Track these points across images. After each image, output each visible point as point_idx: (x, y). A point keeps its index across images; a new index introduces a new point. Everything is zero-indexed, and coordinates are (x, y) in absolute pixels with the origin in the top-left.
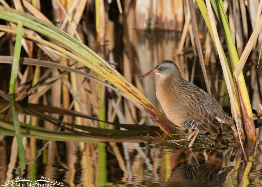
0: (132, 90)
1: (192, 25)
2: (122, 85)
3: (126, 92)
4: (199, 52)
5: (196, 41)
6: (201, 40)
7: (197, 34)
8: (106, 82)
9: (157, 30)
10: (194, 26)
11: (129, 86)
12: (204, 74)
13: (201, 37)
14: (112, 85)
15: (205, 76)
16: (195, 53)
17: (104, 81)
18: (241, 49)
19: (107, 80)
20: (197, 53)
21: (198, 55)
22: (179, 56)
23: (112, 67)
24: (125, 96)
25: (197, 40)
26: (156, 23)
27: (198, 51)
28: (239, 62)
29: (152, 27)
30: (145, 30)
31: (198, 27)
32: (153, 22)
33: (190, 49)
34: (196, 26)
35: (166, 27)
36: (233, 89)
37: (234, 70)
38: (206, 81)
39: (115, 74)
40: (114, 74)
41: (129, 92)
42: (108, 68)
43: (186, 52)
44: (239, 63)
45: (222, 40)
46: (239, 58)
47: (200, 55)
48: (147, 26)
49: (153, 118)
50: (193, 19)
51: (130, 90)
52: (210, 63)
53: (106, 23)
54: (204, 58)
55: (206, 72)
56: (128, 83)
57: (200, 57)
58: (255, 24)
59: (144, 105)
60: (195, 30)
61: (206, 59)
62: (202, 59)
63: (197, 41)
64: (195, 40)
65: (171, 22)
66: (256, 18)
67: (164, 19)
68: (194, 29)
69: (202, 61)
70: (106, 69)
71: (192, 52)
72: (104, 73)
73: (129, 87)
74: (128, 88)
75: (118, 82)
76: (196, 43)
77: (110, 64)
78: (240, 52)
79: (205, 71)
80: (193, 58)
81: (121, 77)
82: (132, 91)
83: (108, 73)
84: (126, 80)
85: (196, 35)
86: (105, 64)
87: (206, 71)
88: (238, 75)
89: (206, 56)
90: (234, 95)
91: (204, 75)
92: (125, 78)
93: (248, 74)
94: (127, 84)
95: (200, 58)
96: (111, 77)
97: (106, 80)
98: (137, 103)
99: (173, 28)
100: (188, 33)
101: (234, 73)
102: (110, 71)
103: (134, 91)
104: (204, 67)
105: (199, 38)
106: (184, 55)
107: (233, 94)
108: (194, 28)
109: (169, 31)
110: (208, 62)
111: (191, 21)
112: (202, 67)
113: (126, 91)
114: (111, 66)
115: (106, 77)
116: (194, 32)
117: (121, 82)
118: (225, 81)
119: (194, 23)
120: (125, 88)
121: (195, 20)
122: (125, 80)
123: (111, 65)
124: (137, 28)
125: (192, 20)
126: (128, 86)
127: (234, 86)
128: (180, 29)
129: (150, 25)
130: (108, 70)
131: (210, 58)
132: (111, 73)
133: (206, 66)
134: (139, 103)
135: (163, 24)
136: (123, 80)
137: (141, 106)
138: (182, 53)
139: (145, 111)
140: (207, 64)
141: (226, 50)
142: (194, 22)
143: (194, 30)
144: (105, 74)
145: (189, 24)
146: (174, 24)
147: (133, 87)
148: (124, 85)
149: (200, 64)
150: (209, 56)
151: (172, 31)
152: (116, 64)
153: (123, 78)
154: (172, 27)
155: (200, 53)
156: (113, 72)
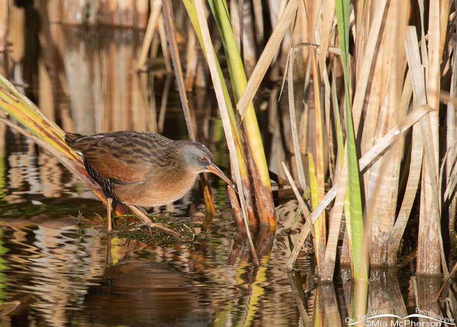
0: (54, 133)
1: (164, 17)
2: (36, 124)
3: (43, 137)
4: (175, 68)
5: (170, 46)
6: (179, 44)
7: (173, 34)
8: (8, 117)
9: (100, 26)
10: (168, 20)
11: (49, 125)
12: (183, 107)
13: (179, 39)
14: (20, 125)
15: (186, 110)
16: (169, 69)
17: (3, 116)
18: (252, 63)
19: (10, 114)
20: (173, 68)
21: (174, 73)
22: (139, 72)
23: (19, 92)
24: (41, 143)
25: (172, 44)
26: (100, 12)
27: (174, 65)
28: (246, 86)
29: (92, 19)
30: (78, 26)
31: (175, 21)
32: (93, 12)
33: (159, 61)
34: (171, 20)
35: (116, 21)
36: (235, 134)
37: (238, 101)
38: (186, 119)
39: (24, 104)
40: (22, 103)
41: (49, 136)
42: (11, 93)
43: (152, 67)
44: (247, 89)
45: (218, 46)
46: (248, 79)
47: (178, 72)
48: (82, 19)
49: (91, 184)
50: (166, 8)
51: (51, 133)
52: (194, 87)
53: (9, 12)
54: (184, 78)
55: (188, 103)
56: (47, 120)
57: (177, 76)
58: (277, 17)
59: (75, 160)
60: (169, 27)
61: (187, 80)
62: (180, 80)
63: (173, 47)
64: (168, 44)
65: (126, 12)
66: (279, 7)
67: (113, 6)
68: (167, 25)
69: (181, 84)
70: (8, 94)
71: (163, 66)
72: (3, 101)
73: (48, 127)
74: (47, 130)
75: (29, 118)
76: (171, 51)
77: (15, 85)
78: (248, 69)
79: (185, 101)
80: (165, 77)
81: (35, 110)
82: (54, 136)
83: (11, 101)
84: (45, 114)
85: (171, 37)
86: (6, 86)
87: (187, 101)
88: (245, 109)
89: (188, 75)
90: (238, 146)
91: (184, 109)
92: (42, 112)
93: (264, 107)
94: (44, 122)
95: (177, 78)
96: (17, 109)
97: (7, 113)
98: (62, 156)
99: (130, 23)
100: (157, 32)
101: (239, 106)
102: (15, 98)
103: (56, 135)
104: (185, 94)
105: (176, 41)
106: (148, 72)
107: (235, 143)
108: (168, 23)
109: (122, 28)
110: (191, 85)
111: (162, 10)
112: (181, 94)
113: (44, 135)
114: (17, 89)
115: (8, 110)
116: (167, 30)
117: (35, 118)
118: (221, 119)
119: (167, 15)
120: (41, 129)
121: (169, 9)
122: (41, 114)
123: (17, 87)
124: (65, 21)
125: (164, 9)
126: (46, 125)
127: (238, 129)
128: (141, 25)
129: (88, 16)
130: (12, 96)
131: (195, 78)
132: (17, 102)
133: (187, 92)
134: (67, 157)
135: (112, 14)
136: (39, 115)
137: (70, 161)
138: (144, 68)
139: (77, 171)
140: (190, 90)
141: (224, 65)
142: (167, 12)
143: (167, 27)
144: (6, 102)
145: (159, 16)
146: (131, 16)
147: (55, 128)
148: (40, 124)
149: (177, 89)
150: (194, 74)
151: (127, 28)
152: (26, 85)
153: (37, 110)
154: (128, 20)
155: (178, 69)
156: (20, 100)
